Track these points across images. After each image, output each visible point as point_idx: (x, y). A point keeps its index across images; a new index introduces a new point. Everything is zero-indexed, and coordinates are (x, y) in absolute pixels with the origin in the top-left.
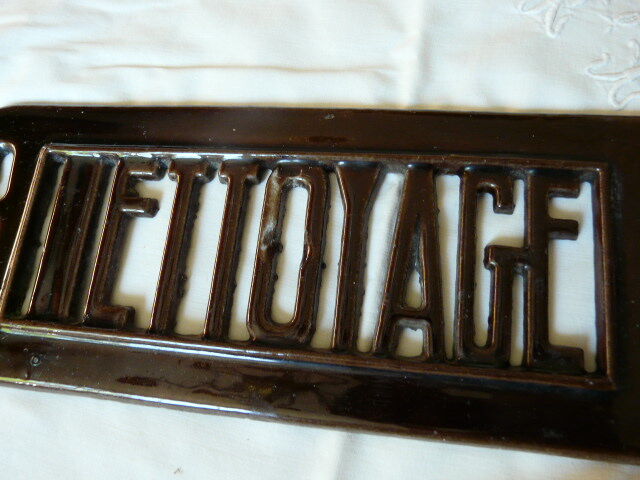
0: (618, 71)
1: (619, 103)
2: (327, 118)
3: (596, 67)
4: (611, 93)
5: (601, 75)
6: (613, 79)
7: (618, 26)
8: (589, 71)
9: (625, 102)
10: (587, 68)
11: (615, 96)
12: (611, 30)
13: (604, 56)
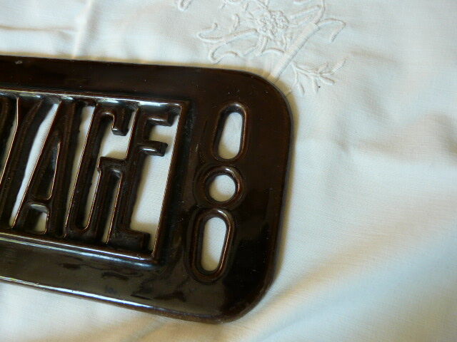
0: (219, 36)
1: (214, 59)
2: (17, 63)
3: (205, 33)
4: (211, 51)
5: (207, 38)
6: (215, 42)
7: (228, 4)
8: (200, 35)
9: (219, 59)
10: (198, 33)
11: (213, 54)
12: (223, 6)
13: (213, 26)
